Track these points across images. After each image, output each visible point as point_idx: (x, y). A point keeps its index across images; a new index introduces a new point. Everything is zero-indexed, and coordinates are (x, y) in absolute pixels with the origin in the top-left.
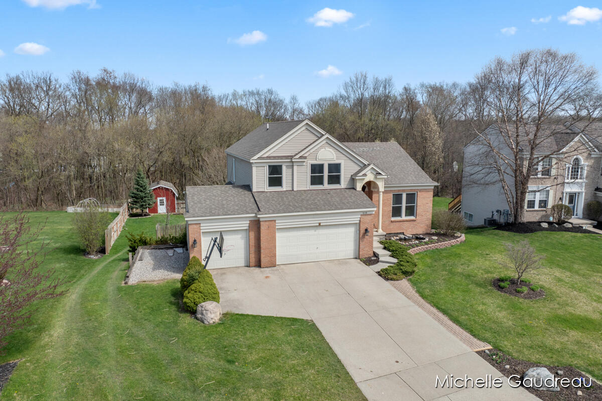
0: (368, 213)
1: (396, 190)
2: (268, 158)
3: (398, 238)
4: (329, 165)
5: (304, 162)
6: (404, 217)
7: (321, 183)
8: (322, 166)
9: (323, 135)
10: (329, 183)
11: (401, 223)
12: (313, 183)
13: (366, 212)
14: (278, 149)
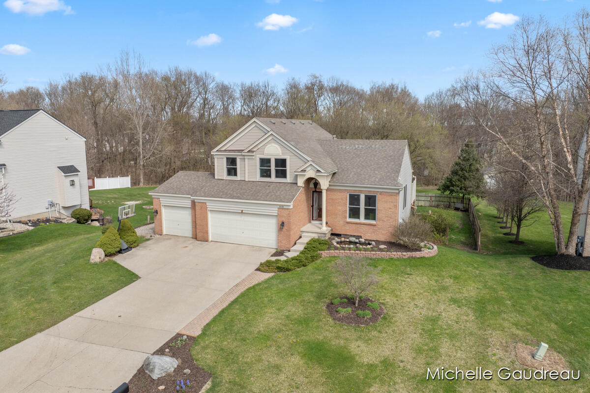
0: (284, 207)
1: (354, 190)
2: (225, 151)
3: (348, 240)
4: (277, 160)
5: (253, 155)
6: (362, 219)
7: (270, 176)
8: (269, 161)
9: (269, 132)
10: (277, 177)
11: (358, 226)
12: (262, 176)
13: (283, 206)
14: (233, 143)
